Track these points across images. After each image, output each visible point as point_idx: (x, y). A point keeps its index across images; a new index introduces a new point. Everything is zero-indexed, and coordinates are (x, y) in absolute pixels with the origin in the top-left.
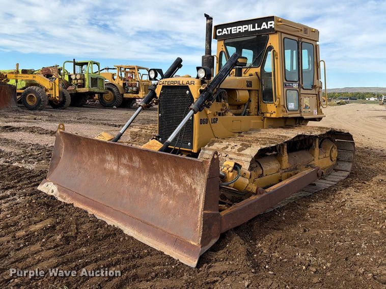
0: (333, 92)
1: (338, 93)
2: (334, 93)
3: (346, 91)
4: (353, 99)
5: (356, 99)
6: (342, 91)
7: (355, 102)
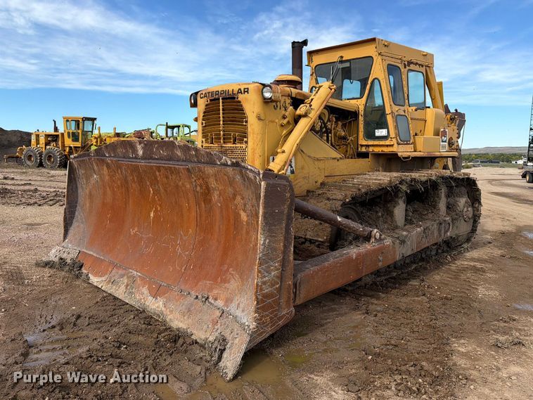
0: (468, 152)
1: (475, 155)
2: (470, 154)
3: (488, 151)
4: (495, 162)
5: (498, 162)
6: (482, 152)
7: (498, 166)
